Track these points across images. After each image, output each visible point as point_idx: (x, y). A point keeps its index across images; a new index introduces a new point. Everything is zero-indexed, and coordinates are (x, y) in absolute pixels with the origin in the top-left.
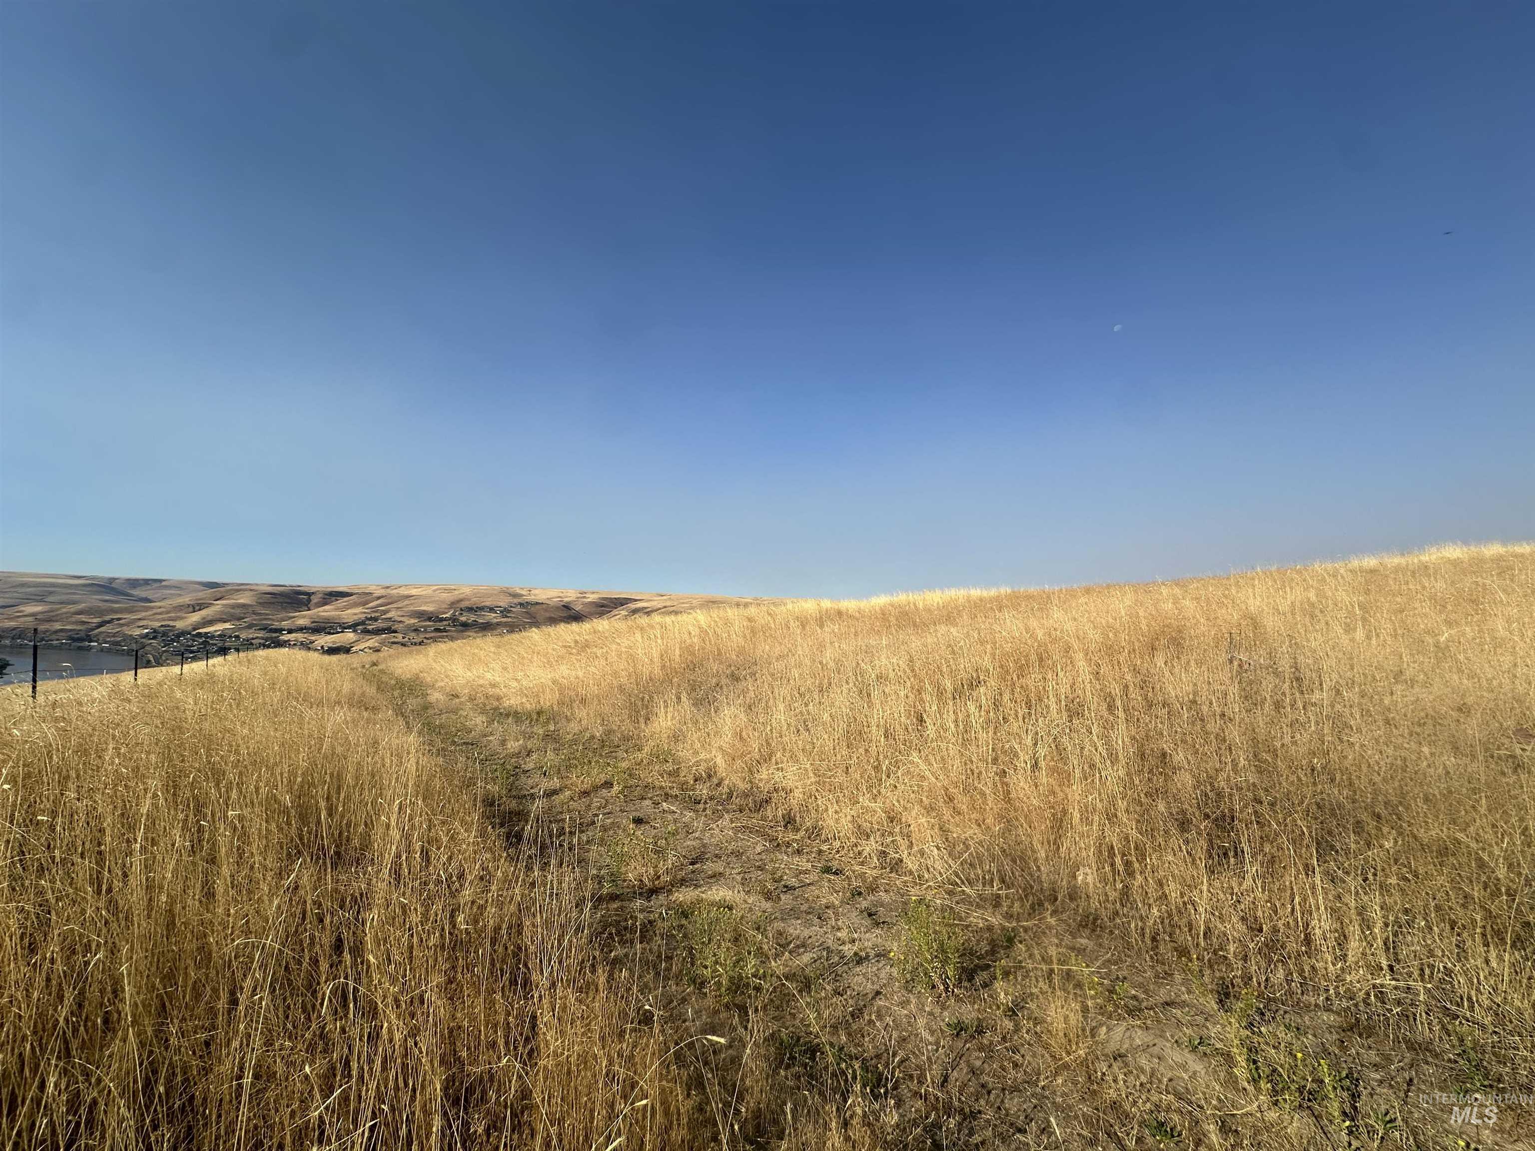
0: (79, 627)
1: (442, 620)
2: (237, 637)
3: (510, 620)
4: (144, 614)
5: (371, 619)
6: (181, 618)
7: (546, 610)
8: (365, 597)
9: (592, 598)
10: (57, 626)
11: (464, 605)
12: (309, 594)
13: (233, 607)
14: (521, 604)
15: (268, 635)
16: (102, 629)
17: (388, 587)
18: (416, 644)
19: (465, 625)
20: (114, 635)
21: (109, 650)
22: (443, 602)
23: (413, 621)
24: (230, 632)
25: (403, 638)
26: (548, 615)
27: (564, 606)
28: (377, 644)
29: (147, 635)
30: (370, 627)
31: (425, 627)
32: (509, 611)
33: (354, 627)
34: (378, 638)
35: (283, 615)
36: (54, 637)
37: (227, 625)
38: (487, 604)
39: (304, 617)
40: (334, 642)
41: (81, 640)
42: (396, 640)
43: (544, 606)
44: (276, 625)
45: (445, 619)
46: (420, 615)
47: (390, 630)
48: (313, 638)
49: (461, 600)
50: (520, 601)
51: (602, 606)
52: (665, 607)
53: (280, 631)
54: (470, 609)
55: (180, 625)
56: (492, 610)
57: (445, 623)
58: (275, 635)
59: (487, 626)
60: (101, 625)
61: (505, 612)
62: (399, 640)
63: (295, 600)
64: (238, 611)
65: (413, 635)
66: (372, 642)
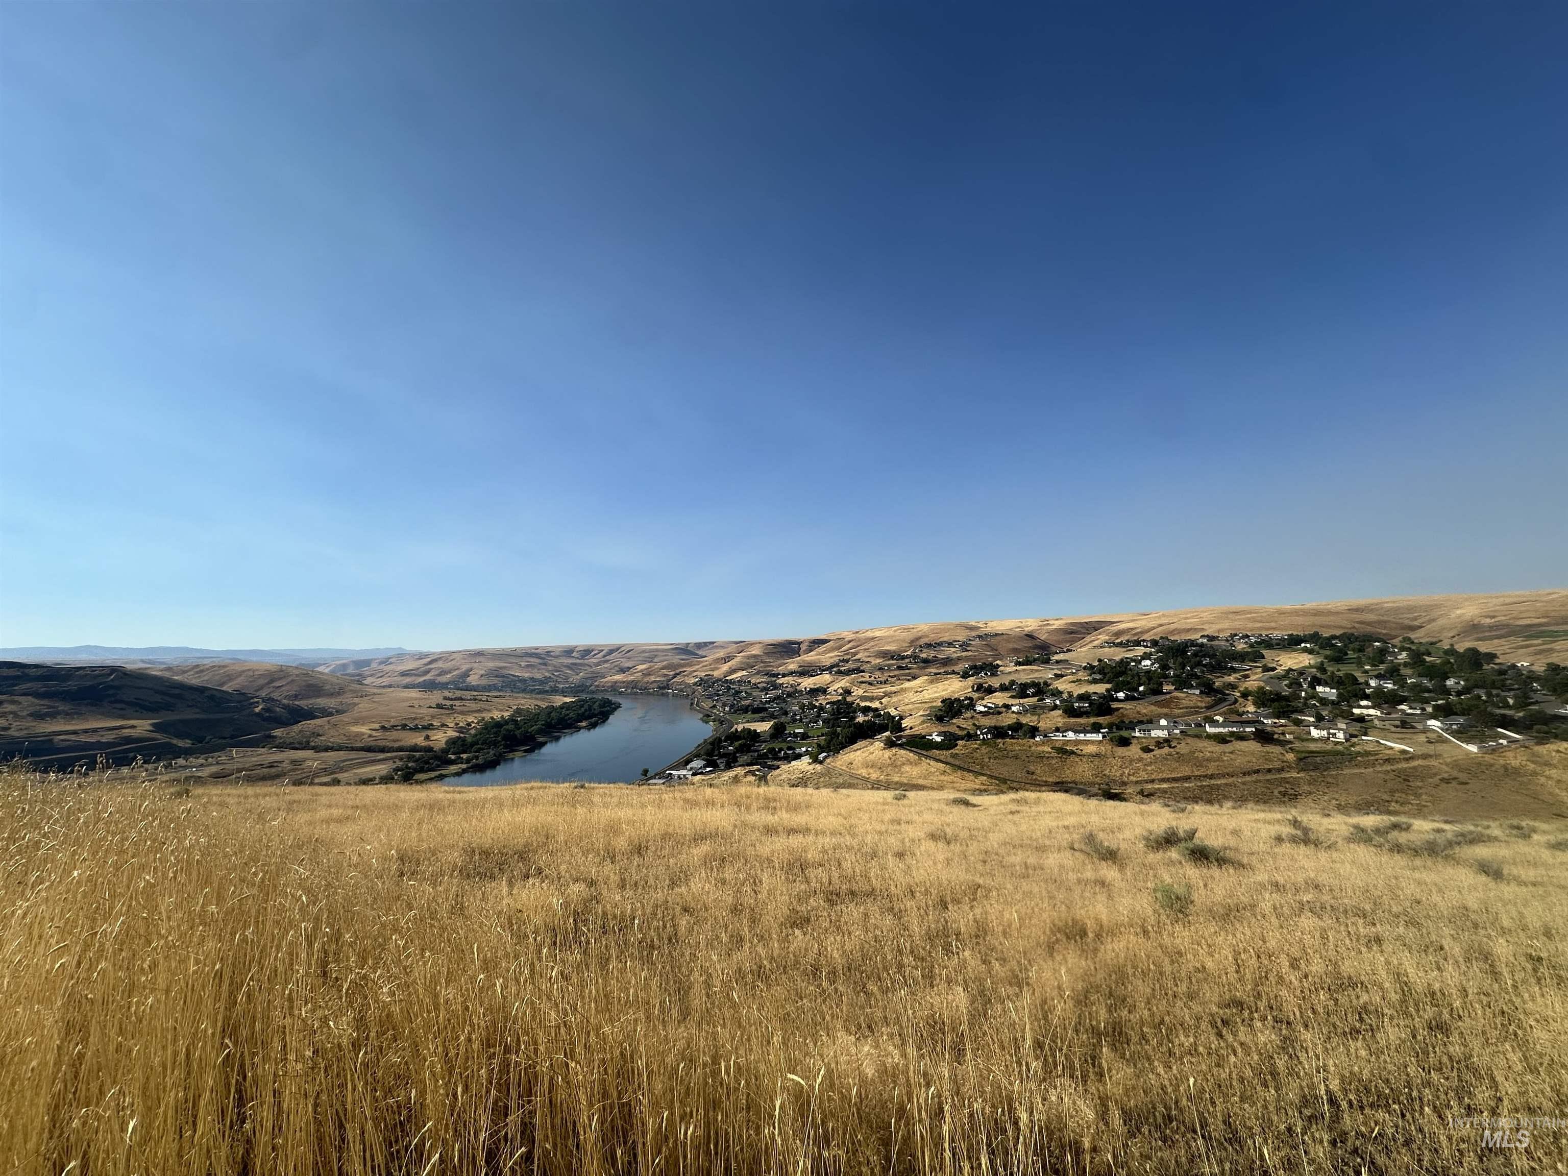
0: (663, 679)
1: (903, 658)
2: (749, 682)
3: (970, 653)
4: (697, 667)
5: (843, 661)
6: (717, 669)
7: (1008, 641)
8: (839, 642)
9: (1057, 624)
10: (653, 678)
11: (923, 641)
12: (799, 643)
13: (749, 657)
14: (980, 637)
15: (769, 679)
16: (675, 680)
18: (881, 683)
19: (926, 661)
20: (681, 684)
21: (676, 695)
22: (904, 641)
23: (878, 661)
24: (744, 678)
25: (870, 677)
26: (1011, 646)
27: (1027, 635)
28: (848, 684)
29: (695, 684)
30: (843, 669)
31: (889, 666)
32: (969, 645)
33: (829, 669)
34: (848, 678)
35: (779, 662)
36: (651, 686)
37: (744, 673)
38: (945, 639)
39: (793, 662)
40: (815, 684)
42: (864, 679)
43: (1005, 637)
44: (775, 671)
45: (907, 657)
46: (885, 655)
47: (859, 670)
48: (800, 681)
49: (920, 638)
50: (977, 633)
51: (1072, 633)
52: (1161, 625)
53: (776, 675)
54: (929, 646)
55: (716, 674)
56: (950, 644)
57: (907, 660)
58: (774, 679)
59: (947, 662)
60: (674, 676)
61: (964, 646)
62: (867, 679)
63: (789, 649)
64: (751, 660)
65: (878, 674)
66: (843, 683)
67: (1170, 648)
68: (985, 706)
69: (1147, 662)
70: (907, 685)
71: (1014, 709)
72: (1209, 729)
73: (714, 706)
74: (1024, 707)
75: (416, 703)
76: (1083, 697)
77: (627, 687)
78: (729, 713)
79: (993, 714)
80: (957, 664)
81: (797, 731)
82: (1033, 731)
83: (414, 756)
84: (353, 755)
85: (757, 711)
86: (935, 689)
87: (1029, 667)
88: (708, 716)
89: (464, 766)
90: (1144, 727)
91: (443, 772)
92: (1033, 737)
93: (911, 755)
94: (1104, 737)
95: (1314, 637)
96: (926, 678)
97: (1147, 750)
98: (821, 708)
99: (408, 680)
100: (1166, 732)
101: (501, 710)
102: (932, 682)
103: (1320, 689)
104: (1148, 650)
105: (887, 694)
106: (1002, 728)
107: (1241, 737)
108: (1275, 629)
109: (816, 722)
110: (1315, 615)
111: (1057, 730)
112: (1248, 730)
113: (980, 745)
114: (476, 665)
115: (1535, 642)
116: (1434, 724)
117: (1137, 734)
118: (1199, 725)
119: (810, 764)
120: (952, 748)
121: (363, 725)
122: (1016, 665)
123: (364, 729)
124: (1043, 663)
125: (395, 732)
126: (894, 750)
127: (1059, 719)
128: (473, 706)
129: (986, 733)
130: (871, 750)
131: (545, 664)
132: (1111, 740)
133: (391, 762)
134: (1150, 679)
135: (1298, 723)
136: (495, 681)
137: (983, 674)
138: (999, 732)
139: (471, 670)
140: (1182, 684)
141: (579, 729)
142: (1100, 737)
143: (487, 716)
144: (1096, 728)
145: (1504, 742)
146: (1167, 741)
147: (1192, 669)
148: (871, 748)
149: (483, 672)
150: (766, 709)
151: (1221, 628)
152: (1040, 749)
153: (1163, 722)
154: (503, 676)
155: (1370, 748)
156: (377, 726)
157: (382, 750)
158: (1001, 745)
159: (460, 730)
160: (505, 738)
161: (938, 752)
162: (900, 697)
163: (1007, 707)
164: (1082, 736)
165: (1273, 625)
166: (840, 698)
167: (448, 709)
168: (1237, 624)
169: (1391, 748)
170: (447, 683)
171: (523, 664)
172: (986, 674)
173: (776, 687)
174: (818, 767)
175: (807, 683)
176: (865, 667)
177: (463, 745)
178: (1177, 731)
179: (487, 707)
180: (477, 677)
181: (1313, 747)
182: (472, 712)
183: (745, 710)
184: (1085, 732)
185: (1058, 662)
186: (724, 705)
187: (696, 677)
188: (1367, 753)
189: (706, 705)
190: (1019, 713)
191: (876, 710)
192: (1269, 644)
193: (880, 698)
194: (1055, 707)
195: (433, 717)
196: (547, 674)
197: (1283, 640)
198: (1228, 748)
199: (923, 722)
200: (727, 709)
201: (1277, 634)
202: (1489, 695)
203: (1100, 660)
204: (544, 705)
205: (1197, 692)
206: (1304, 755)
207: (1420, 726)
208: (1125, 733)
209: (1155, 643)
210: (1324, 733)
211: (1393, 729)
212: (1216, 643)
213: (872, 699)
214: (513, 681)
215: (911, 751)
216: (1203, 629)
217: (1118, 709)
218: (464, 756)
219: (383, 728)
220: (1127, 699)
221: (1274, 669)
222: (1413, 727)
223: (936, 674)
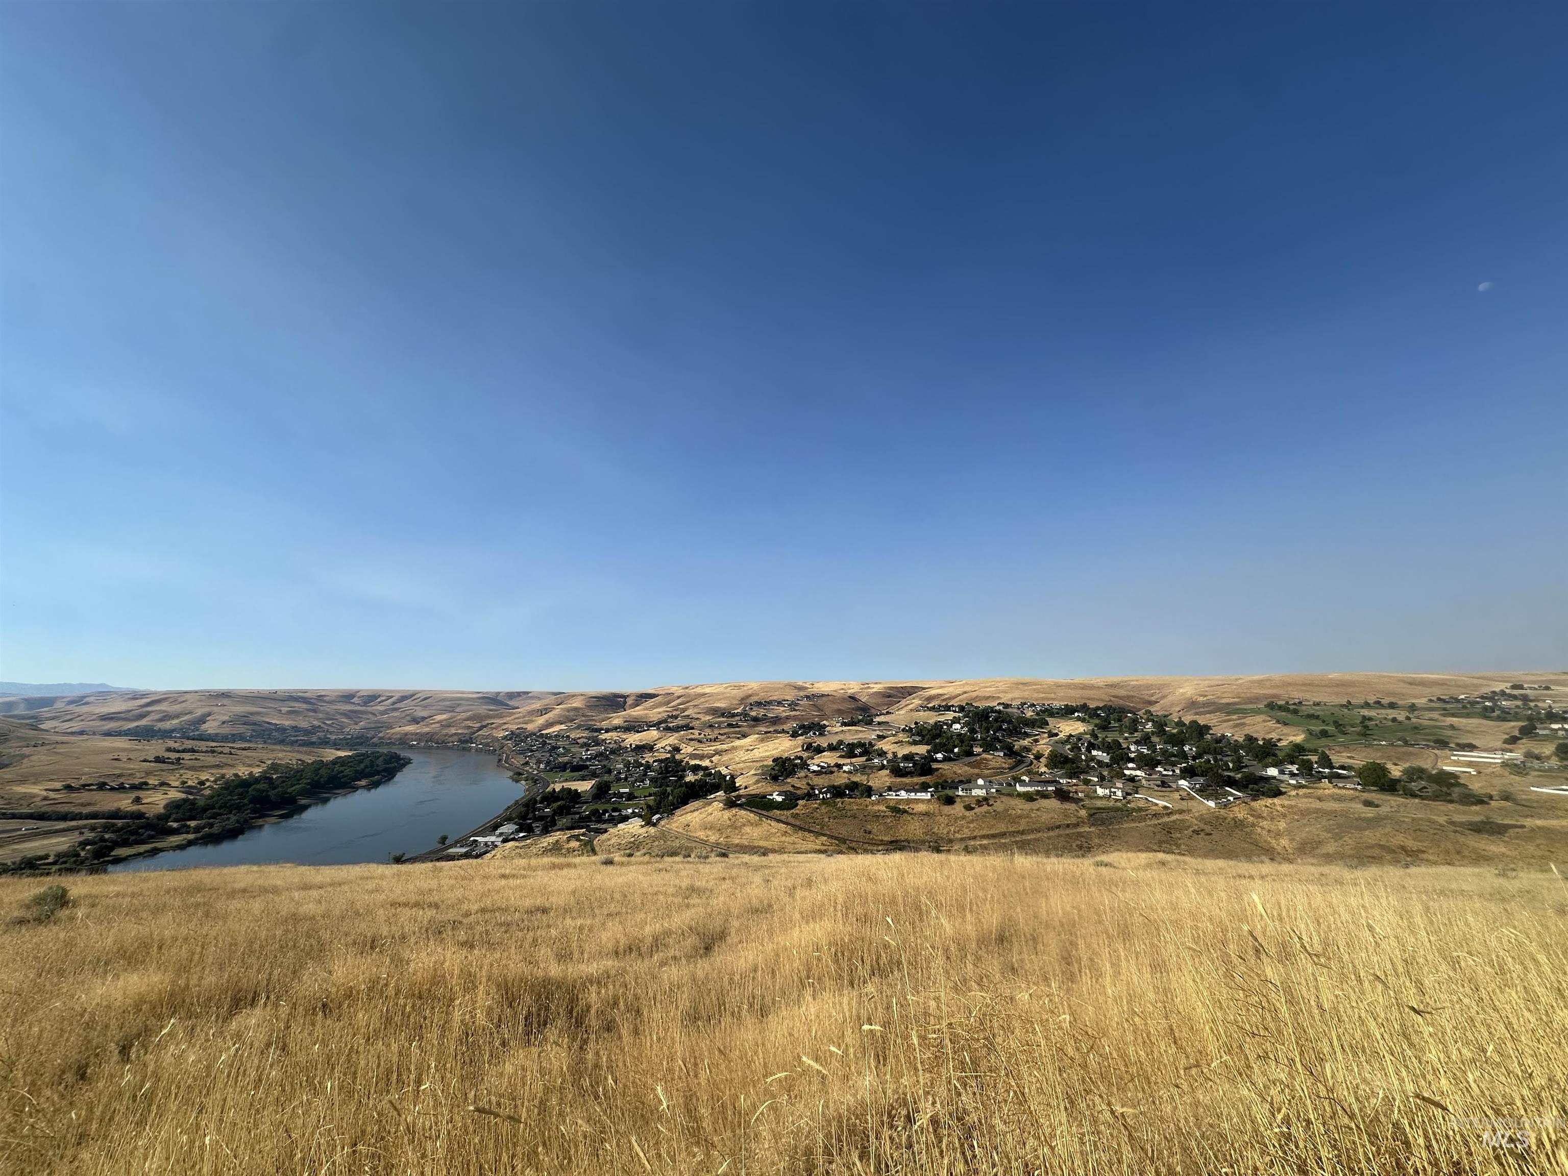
0: (466, 731)
1: (734, 715)
2: (568, 737)
3: (798, 713)
4: (508, 719)
5: (672, 717)
6: (532, 721)
8: (669, 697)
9: (876, 688)
10: (453, 731)
11: (753, 699)
12: (625, 697)
13: (568, 710)
14: (807, 697)
15: (590, 734)
16: (480, 733)
17: (687, 688)
18: (711, 740)
19: (756, 719)
20: (487, 737)
21: (481, 749)
22: (733, 698)
23: (708, 718)
24: (563, 732)
25: (700, 734)
26: (836, 707)
27: (850, 697)
28: (676, 741)
29: (505, 738)
30: (671, 725)
31: (720, 723)
32: (797, 705)
33: (657, 725)
34: (676, 735)
35: (603, 716)
36: (451, 739)
37: (563, 727)
38: (775, 698)
39: (618, 717)
40: (641, 740)
41: (466, 742)
42: (693, 737)
43: (830, 698)
44: (598, 725)
45: (737, 714)
46: (715, 711)
47: (687, 727)
48: (624, 737)
49: (750, 696)
50: (805, 693)
51: (889, 697)
52: (965, 692)
53: (599, 730)
54: (759, 704)
55: (530, 727)
56: (779, 703)
57: (737, 718)
58: (596, 734)
59: (776, 720)
60: (480, 729)
61: (793, 705)
62: (696, 736)
63: (614, 702)
64: (572, 714)
65: (708, 731)
66: (672, 739)
67: (976, 714)
68: (818, 766)
69: (957, 726)
70: (737, 743)
71: (845, 768)
72: (1019, 788)
73: (527, 763)
74: (854, 766)
75: (123, 756)
76: (907, 758)
77: (419, 740)
78: (545, 770)
79: (826, 773)
80: (785, 723)
81: (622, 790)
82: (869, 791)
83: (114, 825)
84: (13, 824)
85: (577, 768)
86: (766, 748)
87: (854, 728)
88: (520, 774)
89: (191, 836)
90: (966, 786)
91: (159, 845)
92: (870, 796)
93: (752, 815)
94: (932, 795)
95: (1084, 708)
96: (757, 736)
97: (969, 808)
98: (648, 767)
99: (111, 725)
100: (984, 791)
101: (250, 766)
102: (762, 740)
103: (1094, 753)
104: (957, 715)
105: (717, 753)
106: (839, 787)
107: (1044, 795)
108: (1054, 699)
109: (642, 782)
110: (1083, 689)
111: (890, 789)
112: (1050, 789)
113: (820, 804)
114: (216, 709)
115: (1235, 717)
116: (1183, 783)
117: (960, 793)
118: (1009, 785)
119: (642, 826)
120: (792, 808)
121: (34, 783)
122: (842, 725)
123: (36, 790)
124: (866, 724)
125: (87, 793)
126: (734, 811)
127: (887, 779)
128: (210, 760)
129: (826, 793)
130: (710, 811)
131: (315, 711)
132: (938, 799)
133: (77, 833)
134: (962, 741)
135: (1087, 782)
136: (241, 729)
137: (811, 733)
138: (838, 792)
139: (209, 714)
140: (989, 747)
141: (356, 789)
142: (929, 796)
143: (229, 773)
144: (924, 788)
145: (1231, 798)
146: (986, 799)
147: (994, 733)
148: (709, 809)
149: (226, 718)
150: (587, 767)
151: (1013, 697)
152: (876, 808)
153: (980, 782)
154: (255, 724)
155: (1141, 804)
156: (58, 785)
157: (64, 817)
158: (839, 805)
159: (189, 790)
160: (253, 801)
161: (778, 812)
162: (730, 756)
163: (839, 766)
164: (912, 795)
165: (1053, 696)
166: (669, 755)
167: (173, 763)
168: (1026, 694)
169: (1157, 805)
170: (172, 731)
171: (284, 709)
172: (814, 734)
173: (598, 743)
174: (652, 830)
175: (633, 739)
176: (695, 723)
177: (190, 810)
178: (994, 790)
179: (230, 762)
180: (216, 724)
181: (1099, 804)
182: (207, 767)
183: (563, 767)
184: (916, 791)
185: (879, 723)
186: (539, 762)
187: (506, 730)
188: (1140, 809)
189: (518, 761)
190: (850, 772)
191: (706, 768)
192: (1050, 712)
193: (710, 757)
194: (883, 767)
195: (148, 773)
196: (316, 723)
197: (1060, 709)
198: (1034, 805)
199: (757, 782)
200: (542, 766)
201: (1057, 704)
202: (1216, 760)
203: (916, 723)
204: (309, 759)
205: (1002, 754)
206: (1093, 811)
207: (1174, 785)
208: (949, 792)
209: (962, 709)
210: (1107, 791)
211: (1156, 788)
212: (1009, 710)
213: (702, 757)
214: (267, 730)
215: (752, 812)
216: (999, 698)
217: (937, 769)
218: (193, 824)
219: (69, 788)
220: (945, 759)
221: (1057, 735)
222: (1170, 787)
223: (766, 733)
